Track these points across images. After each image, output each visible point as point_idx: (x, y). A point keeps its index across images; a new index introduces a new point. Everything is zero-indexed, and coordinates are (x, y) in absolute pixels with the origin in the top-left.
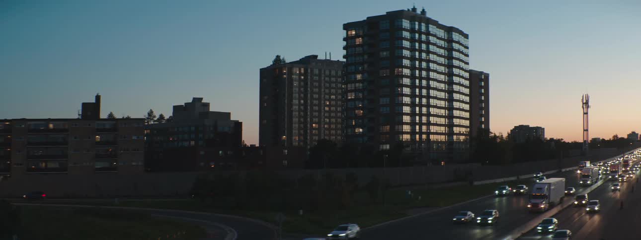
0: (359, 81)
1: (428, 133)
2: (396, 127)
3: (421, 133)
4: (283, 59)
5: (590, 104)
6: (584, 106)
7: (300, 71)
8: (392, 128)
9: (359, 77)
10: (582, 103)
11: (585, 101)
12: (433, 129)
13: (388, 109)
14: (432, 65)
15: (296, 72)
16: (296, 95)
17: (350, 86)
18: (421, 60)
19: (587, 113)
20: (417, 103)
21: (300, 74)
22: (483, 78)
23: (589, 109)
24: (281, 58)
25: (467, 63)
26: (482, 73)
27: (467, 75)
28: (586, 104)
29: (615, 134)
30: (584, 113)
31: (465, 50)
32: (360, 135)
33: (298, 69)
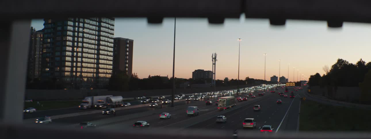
0: (49, 43)
1: (81, 72)
2: (62, 68)
3: (76, 72)
4: (34, 29)
5: (217, 59)
6: (214, 60)
7: (40, 36)
8: (60, 69)
9: (49, 40)
10: (212, 58)
11: (214, 57)
12: (84, 70)
13: (59, 58)
14: (85, 35)
15: (38, 36)
16: (38, 49)
17: (45, 46)
18: (78, 32)
19: (215, 64)
20: (75, 55)
21: (41, 38)
22: (128, 42)
23: (216, 62)
24: (33, 28)
25: (113, 34)
26: (127, 40)
27: (112, 41)
28: (215, 59)
29: (247, 77)
30: (213, 64)
31: (111, 27)
32: (48, 72)
33: (39, 35)
